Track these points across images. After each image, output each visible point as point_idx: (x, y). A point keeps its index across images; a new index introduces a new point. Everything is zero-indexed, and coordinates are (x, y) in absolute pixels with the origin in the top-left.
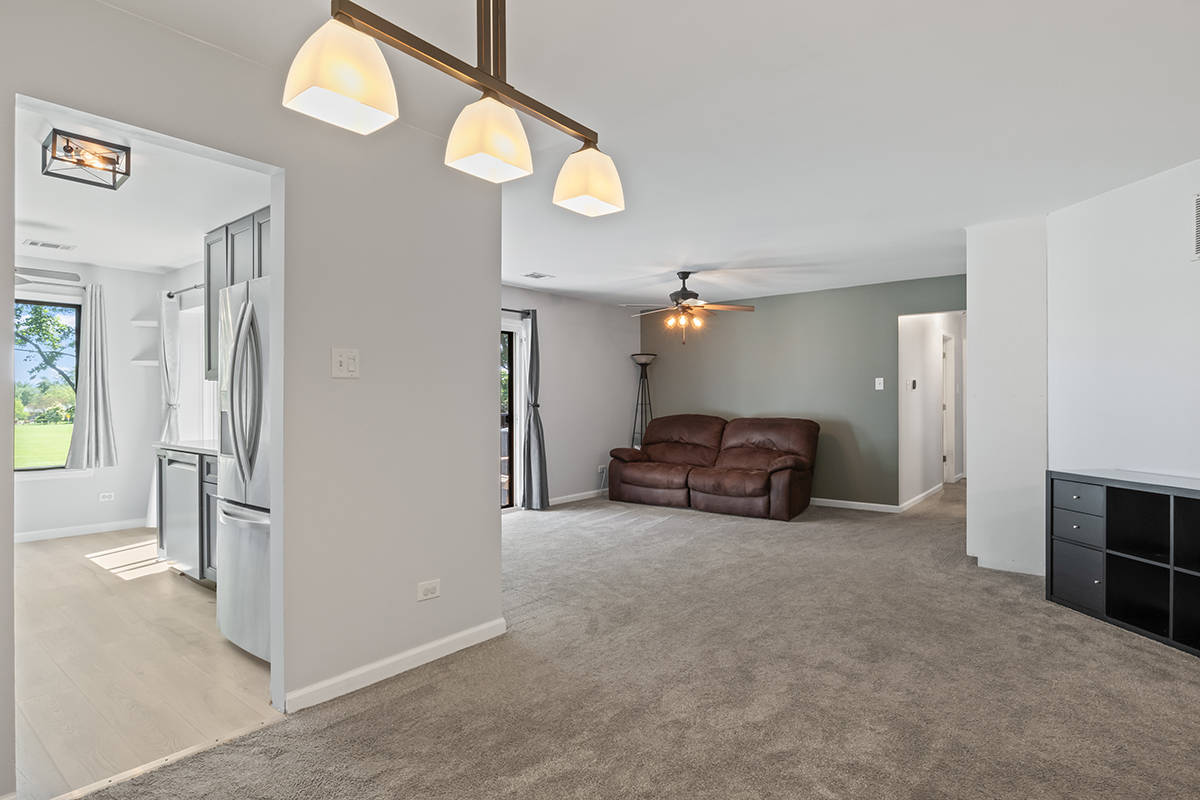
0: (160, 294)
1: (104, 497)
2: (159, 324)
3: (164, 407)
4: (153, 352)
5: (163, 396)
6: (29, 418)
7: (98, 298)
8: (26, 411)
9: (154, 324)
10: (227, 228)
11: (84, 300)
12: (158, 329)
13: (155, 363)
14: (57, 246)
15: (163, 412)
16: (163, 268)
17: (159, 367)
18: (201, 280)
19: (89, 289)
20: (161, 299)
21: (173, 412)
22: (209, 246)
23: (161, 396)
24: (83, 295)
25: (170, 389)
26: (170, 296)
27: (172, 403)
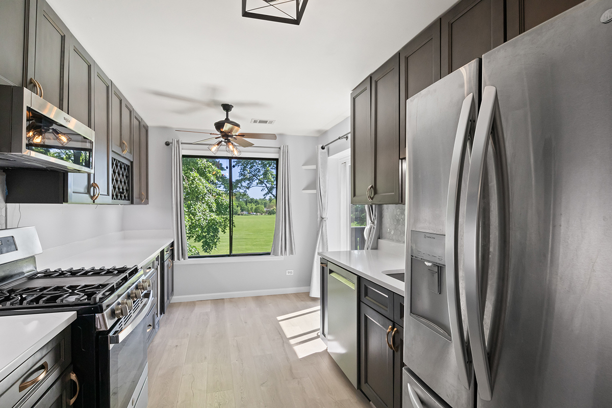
0: (318, 147)
1: (289, 272)
2: (317, 167)
3: (319, 219)
4: (313, 184)
5: (319, 213)
6: (266, 212)
7: (286, 154)
8: (265, 210)
9: (314, 167)
10: (371, 78)
11: (280, 156)
12: (316, 171)
13: (314, 191)
14: (266, 122)
15: (319, 222)
16: (319, 131)
17: (316, 194)
18: (348, 129)
19: (282, 149)
20: (318, 150)
21: (324, 222)
22: (354, 99)
23: (317, 212)
24: (279, 153)
25: (322, 208)
26: (323, 148)
27: (323, 217)
